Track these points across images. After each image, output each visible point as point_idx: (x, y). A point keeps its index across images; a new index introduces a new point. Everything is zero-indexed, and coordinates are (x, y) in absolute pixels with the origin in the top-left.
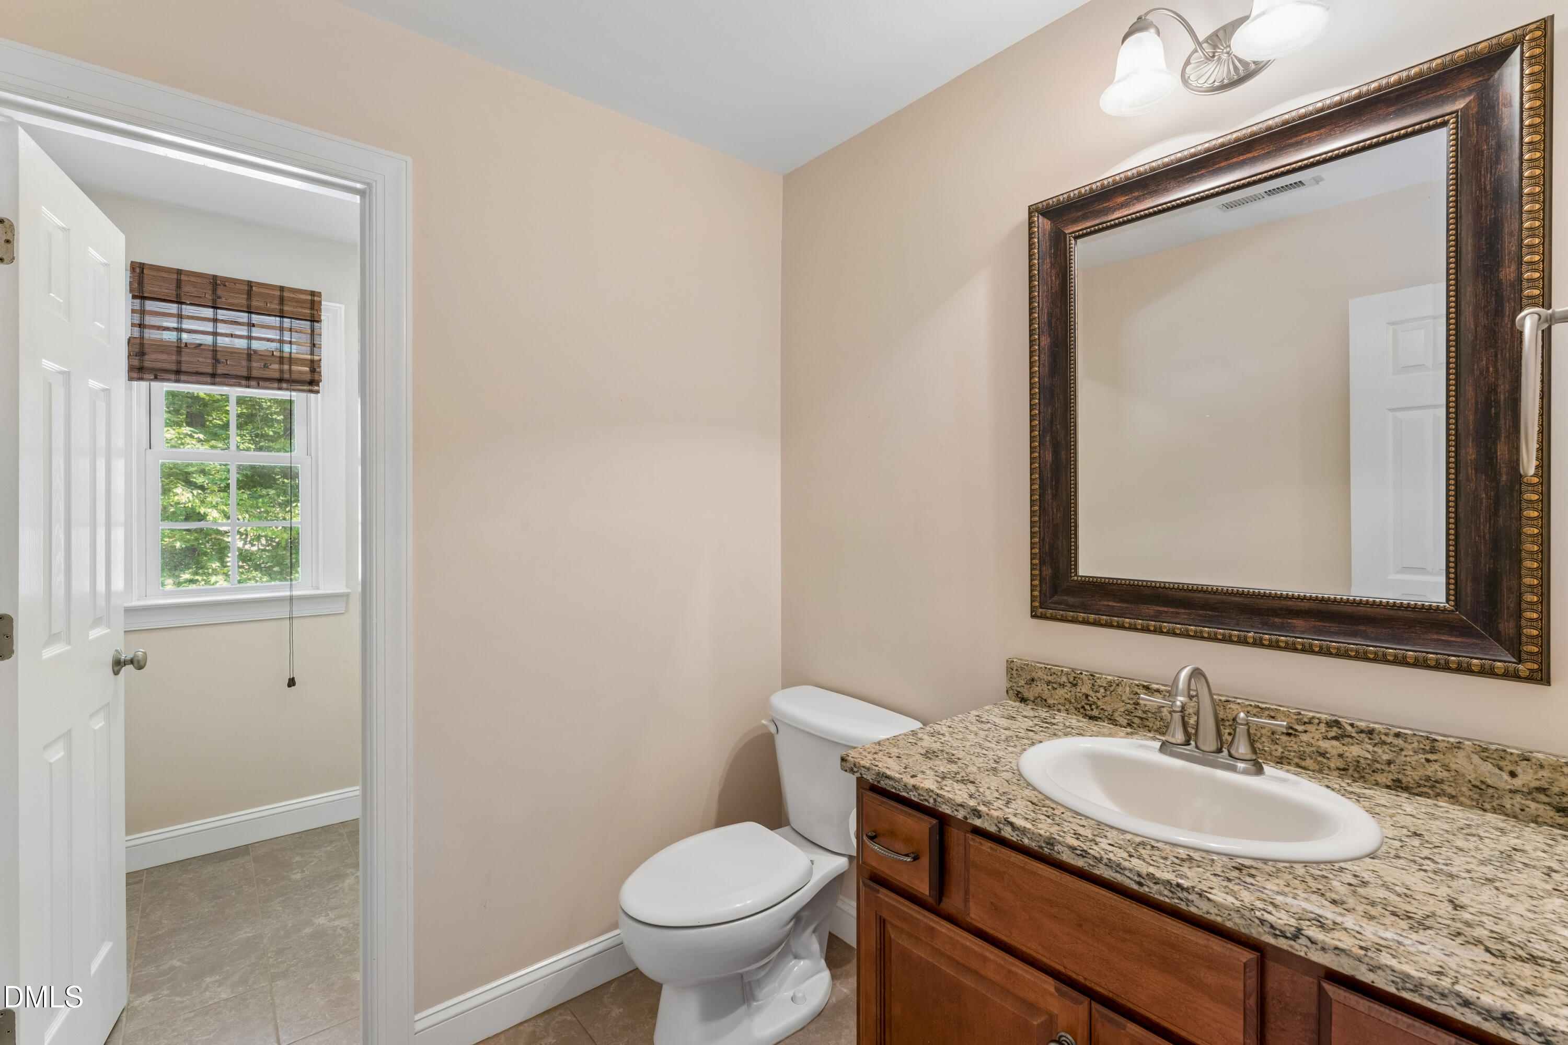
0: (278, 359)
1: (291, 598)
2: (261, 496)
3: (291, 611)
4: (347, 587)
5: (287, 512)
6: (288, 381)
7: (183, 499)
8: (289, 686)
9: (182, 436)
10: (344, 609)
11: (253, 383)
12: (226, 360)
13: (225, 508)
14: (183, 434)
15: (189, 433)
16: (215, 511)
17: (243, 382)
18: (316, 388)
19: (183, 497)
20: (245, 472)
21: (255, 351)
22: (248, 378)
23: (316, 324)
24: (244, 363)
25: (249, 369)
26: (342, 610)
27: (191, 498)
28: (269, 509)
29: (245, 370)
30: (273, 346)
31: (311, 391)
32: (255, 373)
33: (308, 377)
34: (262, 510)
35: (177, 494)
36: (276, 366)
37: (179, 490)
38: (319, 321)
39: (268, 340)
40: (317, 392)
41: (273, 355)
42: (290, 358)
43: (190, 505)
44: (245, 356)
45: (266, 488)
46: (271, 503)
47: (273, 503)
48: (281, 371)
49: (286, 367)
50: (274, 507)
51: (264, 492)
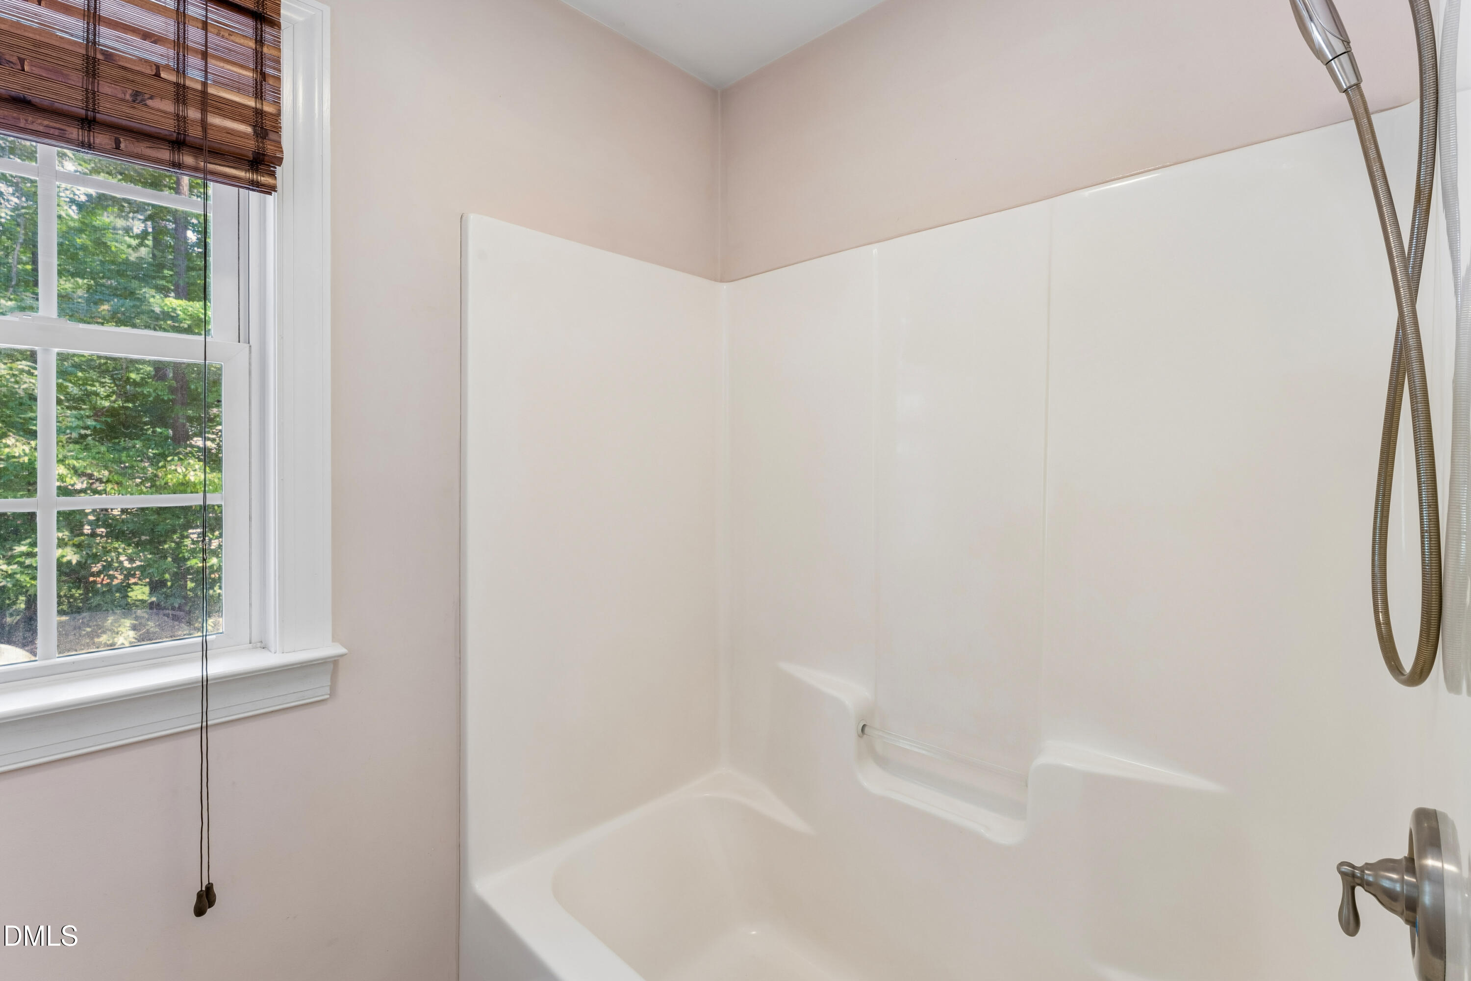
0: (172, 89)
1: (205, 685)
2: (124, 449)
3: (205, 713)
4: (335, 638)
5: (159, 468)
6: (197, 149)
7: (17, 452)
8: (200, 911)
9: (16, 373)
10: (327, 690)
11: (102, 139)
12: (22, 61)
13: (75, 462)
14: (18, 370)
15: (27, 368)
16: (62, 467)
17: (74, 132)
18: (265, 179)
19: (16, 450)
20: (103, 419)
21: (109, 56)
22: (88, 122)
23: (267, 29)
24: (77, 78)
25: (91, 96)
26: (323, 693)
27: (27, 451)
28: (135, 464)
29: (79, 96)
30: (161, 54)
31: (255, 186)
32: (107, 110)
33: (250, 145)
34: (127, 464)
35: (8, 446)
36: (168, 106)
37: (10, 441)
38: (275, 24)
39: (146, 35)
40: (270, 189)
41: (157, 75)
42: (204, 93)
43: (26, 459)
44: (79, 61)
45: (131, 439)
46: (139, 456)
47: (144, 456)
48: (181, 120)
49: (193, 114)
50: (142, 461)
51: (130, 444)
